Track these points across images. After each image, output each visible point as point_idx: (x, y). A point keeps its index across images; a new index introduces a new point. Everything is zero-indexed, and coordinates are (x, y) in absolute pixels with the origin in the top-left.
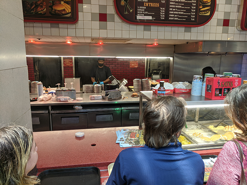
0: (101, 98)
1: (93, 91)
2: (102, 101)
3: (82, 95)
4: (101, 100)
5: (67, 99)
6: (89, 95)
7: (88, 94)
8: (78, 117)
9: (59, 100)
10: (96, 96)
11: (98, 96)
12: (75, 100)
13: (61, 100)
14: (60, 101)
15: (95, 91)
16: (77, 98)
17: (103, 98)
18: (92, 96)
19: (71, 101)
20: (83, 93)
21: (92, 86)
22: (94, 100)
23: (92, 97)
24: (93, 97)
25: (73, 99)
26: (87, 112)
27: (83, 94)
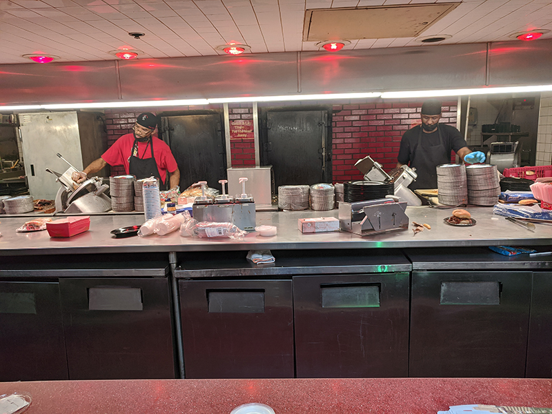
0: (337, 227)
1: (308, 206)
2: (340, 237)
3: (277, 216)
4: (337, 234)
5: (225, 231)
6: (296, 218)
7: (293, 213)
8: (263, 291)
9: (201, 235)
10: (320, 219)
11: (327, 219)
12: (253, 233)
13: (210, 232)
14: (206, 238)
15: (316, 206)
16: (257, 229)
17: (345, 229)
18: (307, 220)
19: (239, 237)
20: (280, 210)
21: (306, 190)
22: (314, 233)
23: (307, 223)
24: (311, 223)
25: (244, 232)
26: (289, 277)
27: (280, 213)
